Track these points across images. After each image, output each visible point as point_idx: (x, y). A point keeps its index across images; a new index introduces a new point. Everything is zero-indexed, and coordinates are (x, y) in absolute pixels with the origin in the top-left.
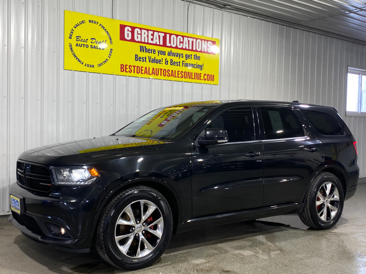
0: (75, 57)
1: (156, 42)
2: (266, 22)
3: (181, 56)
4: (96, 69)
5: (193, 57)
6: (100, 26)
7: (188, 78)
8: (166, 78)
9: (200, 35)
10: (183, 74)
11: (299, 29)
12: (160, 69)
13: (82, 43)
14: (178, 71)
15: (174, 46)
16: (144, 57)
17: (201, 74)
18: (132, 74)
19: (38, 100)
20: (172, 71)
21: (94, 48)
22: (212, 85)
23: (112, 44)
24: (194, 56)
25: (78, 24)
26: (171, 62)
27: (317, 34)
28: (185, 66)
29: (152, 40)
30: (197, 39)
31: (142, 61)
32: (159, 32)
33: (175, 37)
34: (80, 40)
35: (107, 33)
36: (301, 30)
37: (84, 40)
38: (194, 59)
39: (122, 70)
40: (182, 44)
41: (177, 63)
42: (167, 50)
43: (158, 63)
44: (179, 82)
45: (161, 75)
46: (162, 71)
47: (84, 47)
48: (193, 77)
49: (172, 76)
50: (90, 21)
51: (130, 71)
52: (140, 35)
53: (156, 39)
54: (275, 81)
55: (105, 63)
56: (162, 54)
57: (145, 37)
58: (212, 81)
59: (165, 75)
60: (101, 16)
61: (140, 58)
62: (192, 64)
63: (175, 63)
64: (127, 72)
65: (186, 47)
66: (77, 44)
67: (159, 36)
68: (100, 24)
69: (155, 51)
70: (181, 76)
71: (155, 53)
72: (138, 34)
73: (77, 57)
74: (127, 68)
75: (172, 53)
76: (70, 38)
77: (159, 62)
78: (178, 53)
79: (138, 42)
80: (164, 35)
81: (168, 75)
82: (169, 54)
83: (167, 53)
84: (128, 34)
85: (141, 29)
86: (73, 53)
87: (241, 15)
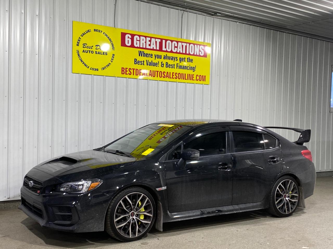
0: (82, 62)
1: (153, 48)
2: (254, 26)
3: (175, 59)
4: (100, 72)
5: (186, 60)
6: (103, 34)
7: (182, 79)
8: (162, 79)
9: (193, 40)
10: (177, 75)
11: (285, 32)
12: (157, 71)
13: (88, 49)
14: (173, 73)
15: (170, 50)
16: (142, 61)
17: (194, 75)
18: (132, 76)
19: (50, 100)
20: (168, 73)
21: (98, 54)
22: (203, 85)
23: (114, 50)
24: (188, 59)
25: (84, 33)
26: (166, 65)
27: (303, 37)
28: (179, 68)
29: (150, 45)
30: (190, 44)
31: (141, 64)
32: (155, 38)
33: (170, 42)
34: (86, 47)
35: (110, 40)
36: (287, 34)
37: (90, 47)
38: (188, 62)
39: (123, 73)
40: (177, 48)
41: (171, 66)
42: (163, 54)
43: (154, 66)
44: (174, 82)
45: (157, 77)
46: (159, 73)
47: (89, 53)
48: (186, 78)
49: (167, 77)
50: (95, 30)
51: (130, 74)
52: (139, 42)
53: (153, 45)
54: (263, 81)
55: (107, 67)
56: (158, 58)
57: (143, 43)
58: (204, 81)
59: (161, 76)
60: (104, 26)
61: (139, 62)
62: (185, 66)
63: (170, 66)
64: (127, 74)
65: (180, 51)
66: (84, 50)
67: (156, 42)
68: (104, 33)
69: (152, 56)
70: (175, 77)
71: (152, 57)
72: (137, 40)
73: (83, 62)
74: (127, 71)
75: (168, 56)
76: (78, 45)
77: (156, 64)
78: (173, 57)
79: (137, 48)
80: (160, 41)
81: (164, 77)
82: (165, 58)
83: (163, 57)
84: (128, 40)
85: (140, 36)
86: (80, 59)
87: (231, 21)
